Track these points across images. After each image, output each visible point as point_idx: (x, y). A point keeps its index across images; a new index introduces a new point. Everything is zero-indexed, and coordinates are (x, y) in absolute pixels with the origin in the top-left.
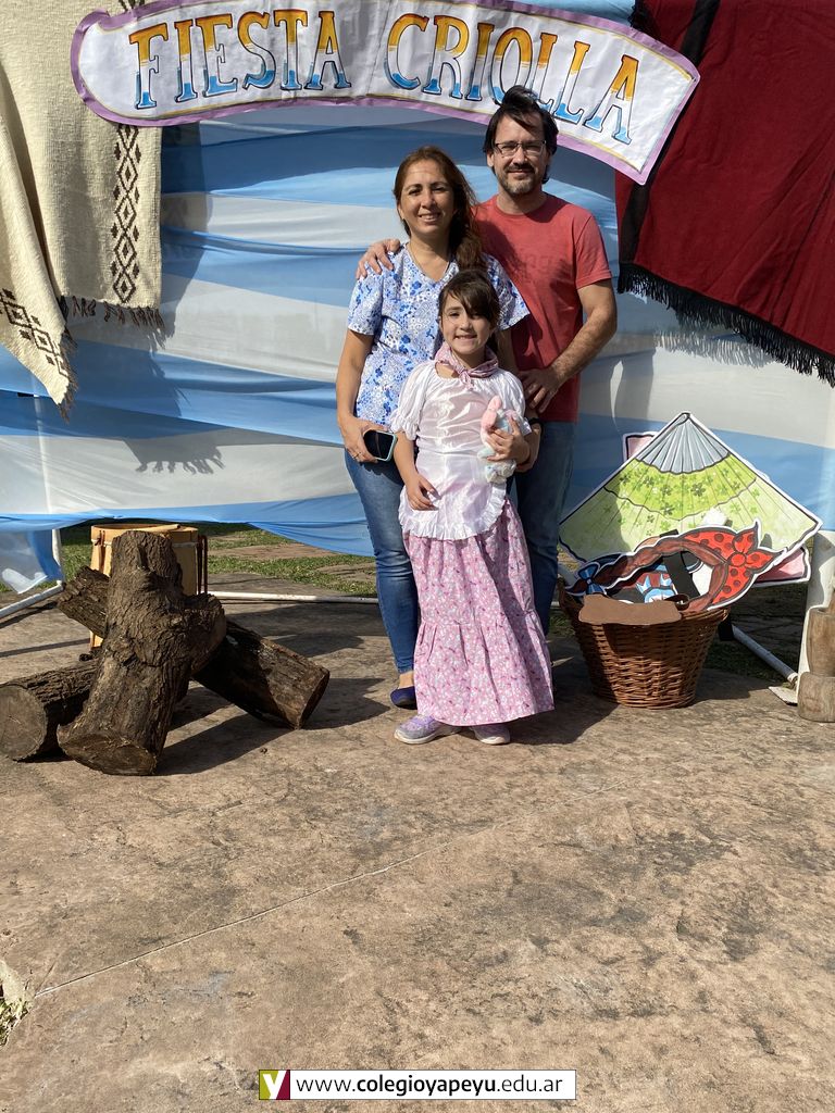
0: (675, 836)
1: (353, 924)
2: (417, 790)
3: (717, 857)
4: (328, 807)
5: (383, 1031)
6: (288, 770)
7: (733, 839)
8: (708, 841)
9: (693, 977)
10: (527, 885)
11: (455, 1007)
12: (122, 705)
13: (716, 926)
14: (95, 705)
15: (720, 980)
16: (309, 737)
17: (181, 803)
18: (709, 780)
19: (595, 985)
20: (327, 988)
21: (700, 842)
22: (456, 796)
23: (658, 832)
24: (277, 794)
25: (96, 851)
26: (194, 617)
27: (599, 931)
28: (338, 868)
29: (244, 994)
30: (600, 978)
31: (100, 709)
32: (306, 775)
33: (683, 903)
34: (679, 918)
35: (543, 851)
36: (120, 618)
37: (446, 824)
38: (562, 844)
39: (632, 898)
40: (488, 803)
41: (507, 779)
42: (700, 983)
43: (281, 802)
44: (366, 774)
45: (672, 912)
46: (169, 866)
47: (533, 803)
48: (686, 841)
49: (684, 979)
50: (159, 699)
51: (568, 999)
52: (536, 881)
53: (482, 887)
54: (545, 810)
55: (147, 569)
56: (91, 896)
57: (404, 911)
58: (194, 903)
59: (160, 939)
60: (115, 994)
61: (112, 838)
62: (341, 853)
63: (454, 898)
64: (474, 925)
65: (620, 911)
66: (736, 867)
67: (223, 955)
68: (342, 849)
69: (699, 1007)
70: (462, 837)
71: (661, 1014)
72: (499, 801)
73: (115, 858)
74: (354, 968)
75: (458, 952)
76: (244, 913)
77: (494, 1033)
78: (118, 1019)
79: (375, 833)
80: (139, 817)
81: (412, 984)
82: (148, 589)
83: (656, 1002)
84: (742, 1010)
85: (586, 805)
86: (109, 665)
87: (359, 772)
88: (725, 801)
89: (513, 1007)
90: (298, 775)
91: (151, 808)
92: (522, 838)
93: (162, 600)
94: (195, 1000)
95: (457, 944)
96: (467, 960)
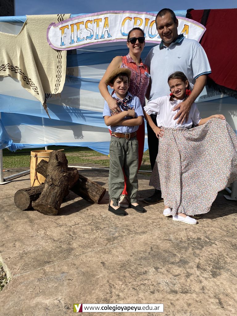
0: (199, 239)
1: (104, 260)
2: (127, 222)
3: (211, 245)
4: (102, 227)
5: (107, 293)
6: (93, 215)
7: (216, 240)
8: (208, 240)
9: (201, 282)
10: (155, 251)
11: (129, 287)
12: (49, 196)
13: (209, 266)
14: (42, 196)
15: (209, 284)
16: (100, 207)
17: (63, 223)
18: (210, 223)
19: (171, 283)
20: (94, 279)
21: (206, 241)
22: (137, 225)
23: (194, 237)
24: (89, 222)
25: (38, 236)
26: (70, 174)
27: (174, 266)
28: (102, 244)
29: (71, 280)
30: (173, 280)
31: (43, 197)
32: (97, 217)
33: (199, 259)
34: (198, 263)
35: (160, 241)
36: (50, 173)
37: (134, 232)
38: (166, 239)
39: (184, 256)
40: (146, 227)
41: (152, 221)
42: (203, 284)
43: (89, 224)
44: (114, 217)
45: (196, 261)
46: (56, 241)
47: (159, 227)
48: (202, 240)
49: (198, 282)
50: (59, 195)
51: (163, 286)
52: (157, 250)
53: (141, 251)
54: (162, 230)
55: (58, 160)
56: (34, 248)
57: (118, 257)
58: (61, 252)
59: (50, 262)
60: (35, 278)
61: (43, 232)
62: (104, 239)
63: (133, 254)
64: (138, 262)
65: (181, 260)
66: (216, 249)
67: (66, 267)
68: (104, 238)
69: (202, 291)
70: (138, 236)
71: (190, 293)
72: (149, 227)
73: (43, 238)
74: (102, 274)
75: (132, 270)
76: (74, 255)
77: (140, 296)
78: (34, 285)
79: (113, 234)
80: (51, 227)
81: (118, 279)
82: (58, 166)
83: (189, 289)
84: (215, 293)
85: (174, 229)
86: (46, 186)
87: (112, 217)
88: (214, 229)
89: (146, 288)
90: (95, 217)
91: (55, 225)
92: (155, 237)
93: (61, 169)
94: (56, 280)
95: (132, 268)
96: (135, 273)
